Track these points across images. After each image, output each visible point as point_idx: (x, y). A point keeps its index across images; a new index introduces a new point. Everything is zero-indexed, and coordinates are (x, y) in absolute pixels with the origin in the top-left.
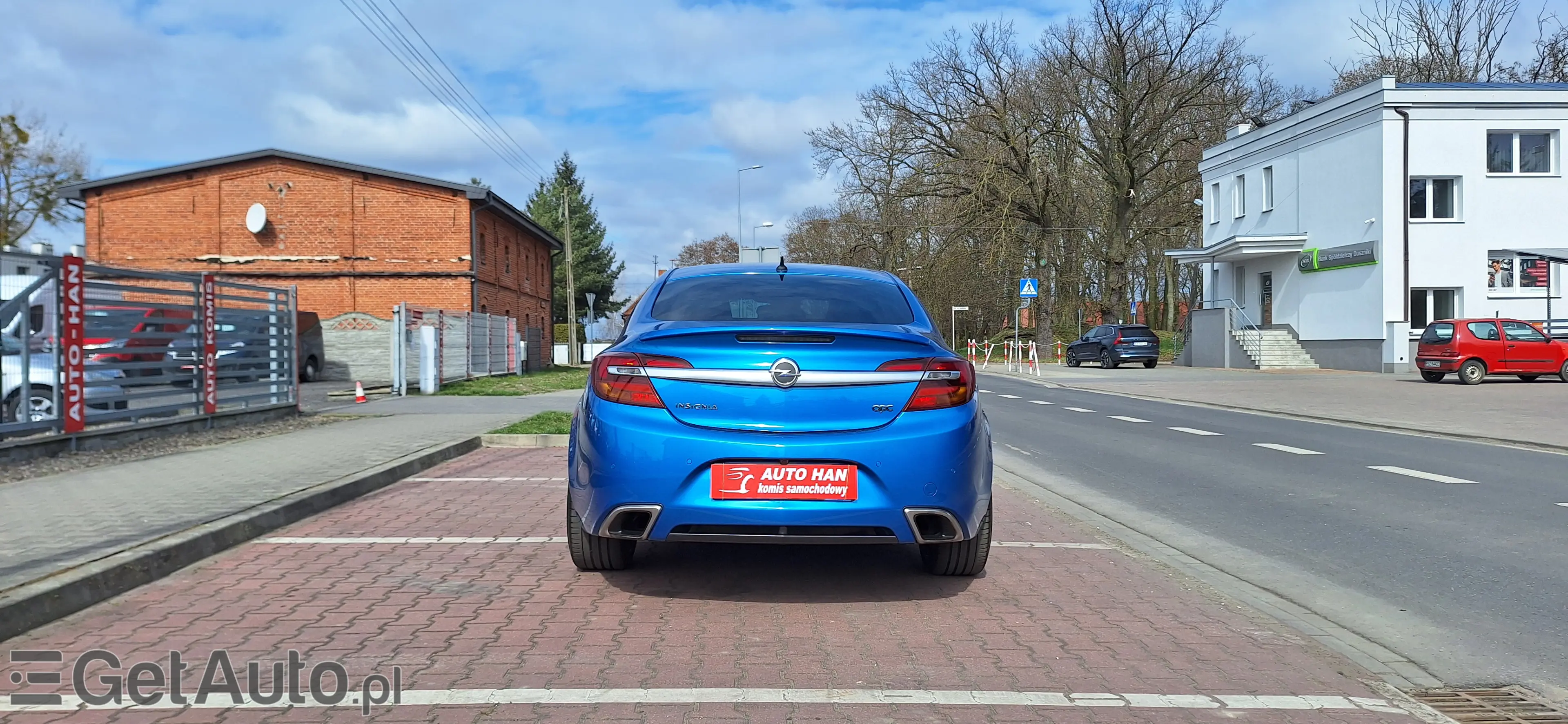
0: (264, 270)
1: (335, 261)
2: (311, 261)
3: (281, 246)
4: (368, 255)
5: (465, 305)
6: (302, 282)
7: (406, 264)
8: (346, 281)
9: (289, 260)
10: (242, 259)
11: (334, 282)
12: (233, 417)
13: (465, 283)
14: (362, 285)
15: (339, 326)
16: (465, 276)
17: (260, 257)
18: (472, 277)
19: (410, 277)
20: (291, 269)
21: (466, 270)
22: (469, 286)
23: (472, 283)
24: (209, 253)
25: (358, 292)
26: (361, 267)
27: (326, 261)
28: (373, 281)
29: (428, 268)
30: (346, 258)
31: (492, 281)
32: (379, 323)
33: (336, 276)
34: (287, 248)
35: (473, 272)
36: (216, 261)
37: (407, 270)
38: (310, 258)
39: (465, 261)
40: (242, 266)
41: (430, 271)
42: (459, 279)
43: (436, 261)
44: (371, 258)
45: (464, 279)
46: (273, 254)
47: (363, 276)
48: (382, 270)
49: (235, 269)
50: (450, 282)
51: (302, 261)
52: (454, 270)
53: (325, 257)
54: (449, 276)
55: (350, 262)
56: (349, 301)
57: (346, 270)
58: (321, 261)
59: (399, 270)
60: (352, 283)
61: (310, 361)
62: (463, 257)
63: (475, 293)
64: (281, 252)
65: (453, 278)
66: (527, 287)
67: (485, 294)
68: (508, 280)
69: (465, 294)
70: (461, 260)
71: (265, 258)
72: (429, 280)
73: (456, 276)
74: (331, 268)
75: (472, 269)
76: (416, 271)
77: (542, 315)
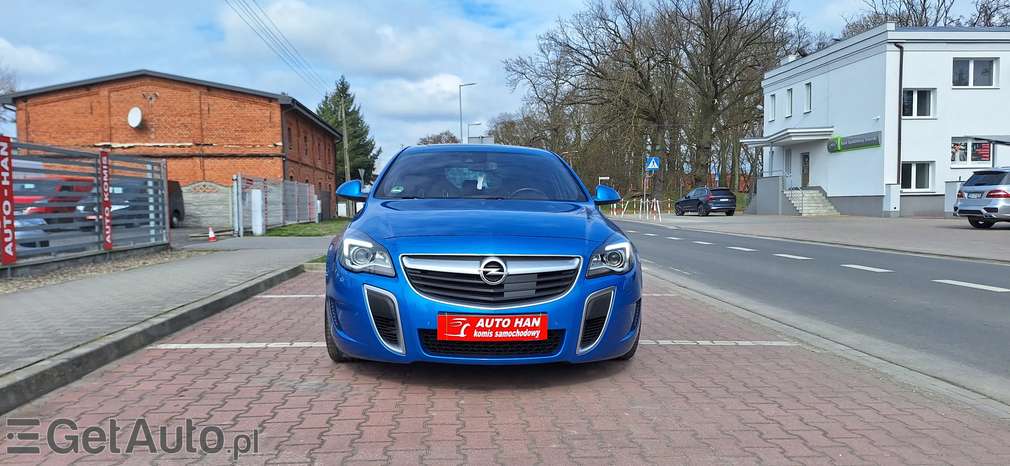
0: (143, 153)
1: (190, 146)
2: (173, 147)
3: (153, 136)
4: (212, 142)
5: (279, 176)
7: (238, 149)
8: (198, 160)
9: (158, 146)
10: (126, 145)
11: (189, 161)
12: (125, 252)
13: (279, 161)
14: (207, 162)
15: (194, 190)
16: (279, 156)
17: (138, 144)
18: (284, 157)
19: (241, 157)
20: (160, 152)
21: (279, 152)
22: (281, 163)
23: (284, 161)
24: (104, 142)
25: (206, 167)
26: (208, 150)
27: (184, 147)
28: (216, 160)
29: (253, 151)
30: (198, 145)
31: (297, 160)
32: (221, 188)
33: (190, 157)
34: (156, 138)
35: (284, 154)
36: (108, 146)
37: (239, 152)
38: (172, 144)
39: (278, 147)
40: (126, 150)
41: (254, 153)
42: (275, 158)
43: (258, 146)
44: (214, 145)
45: (278, 158)
46: (147, 142)
47: (209, 156)
48: (222, 153)
49: (121, 152)
50: (269, 161)
51: (167, 146)
52: (271, 152)
53: (183, 144)
54: (267, 156)
55: (200, 147)
56: (200, 174)
57: (197, 152)
58: (180, 147)
59: (234, 152)
60: (202, 161)
61: (176, 214)
62: (277, 144)
63: (286, 168)
64: (153, 140)
65: (271, 158)
66: (319, 164)
67: (292, 169)
68: (307, 160)
69: (279, 168)
70: (275, 145)
71: (142, 144)
72: (254, 159)
73: (273, 157)
74: (187, 151)
75: (283, 152)
76: (245, 153)
77: (330, 183)
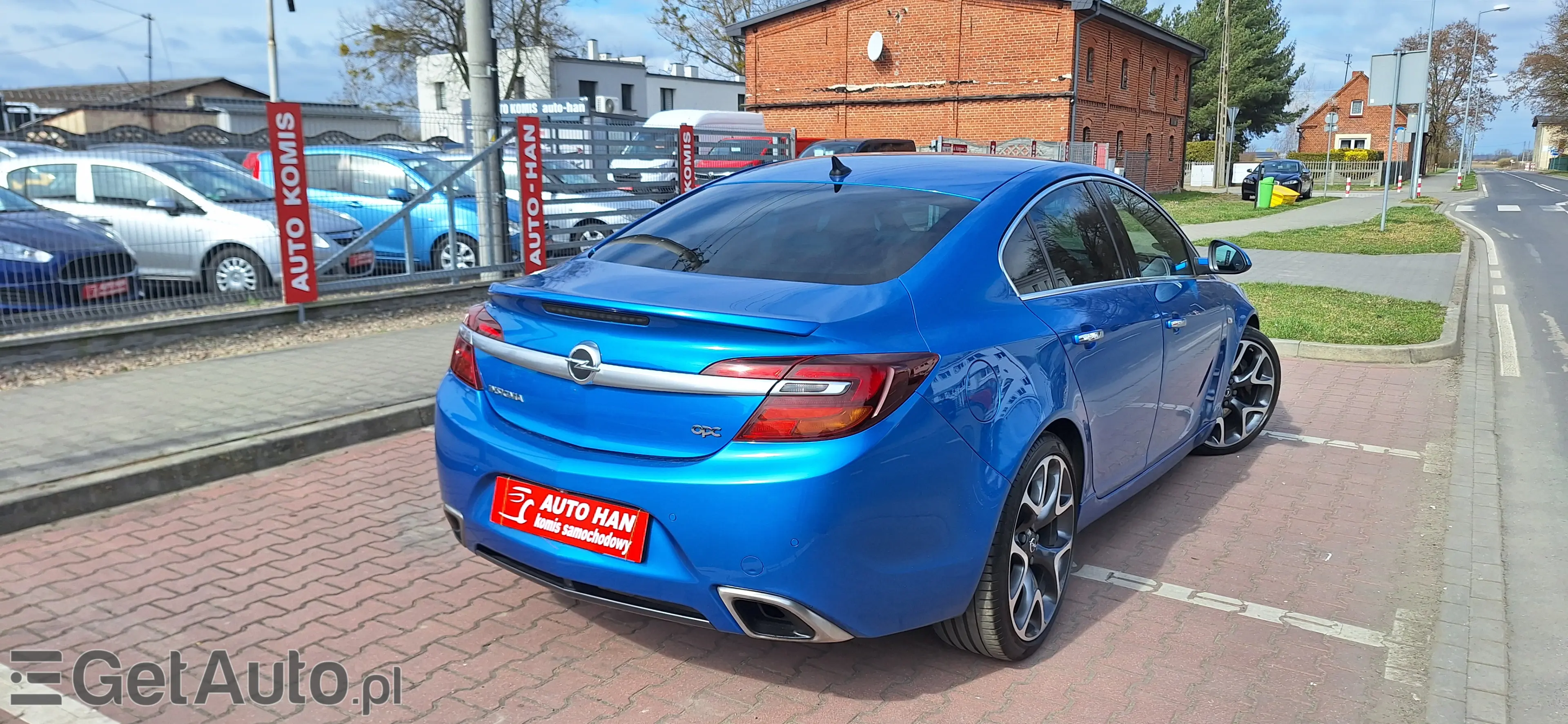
0: (881, 98)
1: (942, 86)
2: (921, 87)
3: (896, 73)
4: (972, 78)
5: (1062, 129)
6: (912, 108)
7: (1005, 87)
8: (950, 106)
9: (902, 87)
10: (863, 88)
11: (941, 107)
13: (1064, 103)
14: (964, 109)
16: (1065, 96)
17: (878, 85)
18: (1071, 97)
19: (1010, 99)
20: (903, 96)
21: (1066, 90)
22: (1067, 108)
23: (1071, 104)
24: (837, 83)
25: (961, 117)
26: (965, 91)
27: (934, 87)
28: (975, 105)
29: (1028, 90)
30: (952, 83)
31: (1100, 99)
33: (942, 101)
34: (901, 75)
35: (1073, 92)
36: (843, 90)
37: (1007, 93)
38: (920, 84)
39: (1065, 80)
40: (863, 95)
41: (1029, 92)
42: (1058, 100)
43: (1036, 81)
44: (975, 82)
45: (1063, 99)
46: (889, 81)
47: (966, 100)
48: (984, 93)
49: (857, 97)
50: (1049, 104)
51: (913, 87)
52: (1053, 91)
53: (933, 83)
54: (1048, 97)
55: (955, 86)
56: (951, 127)
57: (951, 95)
58: (929, 87)
59: (1000, 92)
60: (956, 108)
62: (1064, 76)
63: (1074, 115)
64: (896, 79)
65: (1052, 99)
66: (1152, 103)
67: (1088, 115)
68: (1124, 98)
69: (1063, 116)
70: (1061, 79)
71: (882, 85)
72: (1028, 102)
73: (1055, 97)
74: (937, 94)
75: (1071, 89)
76: (1016, 94)
77: (1172, 133)
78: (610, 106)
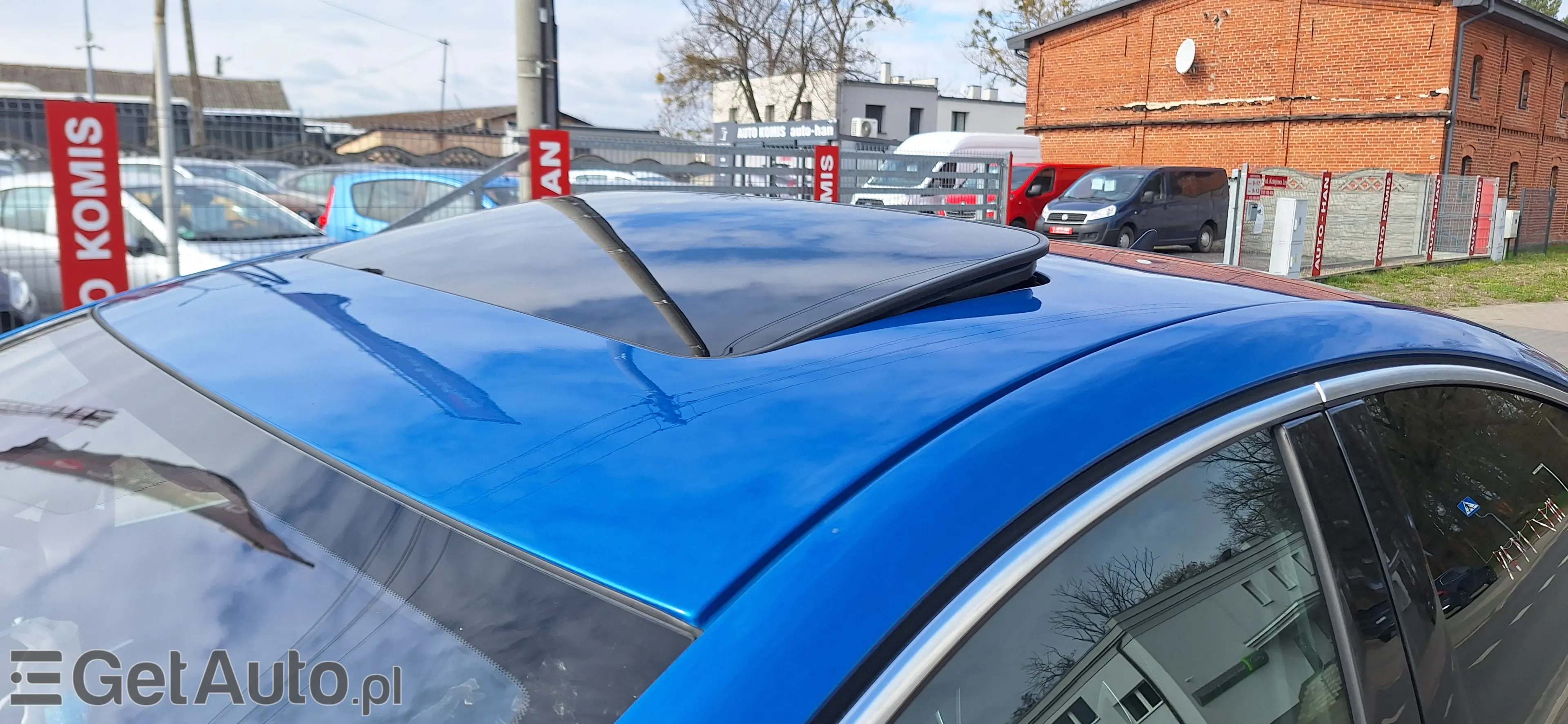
0: (1190, 117)
1: (1270, 103)
2: (1241, 105)
3: (1211, 88)
4: (1310, 93)
5: (1432, 157)
6: (1229, 130)
7: (1356, 104)
8: (1279, 128)
9: (1218, 104)
10: (1168, 106)
11: (1267, 128)
13: (1437, 127)
14: (1297, 130)
16: (1438, 116)
17: (1186, 102)
18: (1447, 117)
19: (1361, 120)
20: (1218, 115)
21: (1440, 108)
22: (1441, 131)
23: (1447, 127)
24: (1136, 101)
25: (1293, 141)
26: (1300, 109)
27: (1260, 104)
28: (1312, 126)
29: (1387, 108)
30: (1283, 99)
31: (1490, 123)
33: (1268, 122)
34: (1216, 90)
35: (1450, 112)
36: (1142, 108)
37: (1358, 111)
38: (1241, 100)
39: (1440, 96)
40: (1167, 114)
41: (1388, 111)
42: (1428, 121)
43: (1398, 97)
44: (1313, 98)
45: (1435, 121)
46: (1201, 97)
47: (1300, 120)
48: (1325, 112)
49: (1159, 117)
50: (1415, 126)
51: (1232, 104)
52: (1421, 110)
53: (1258, 99)
54: (1413, 117)
55: (1287, 103)
56: (1279, 152)
57: (1280, 114)
58: (1253, 104)
59: (1348, 111)
60: (1286, 129)
62: (1437, 91)
63: (1450, 140)
64: (1210, 95)
65: (1420, 120)
66: (1560, 127)
67: (1469, 142)
68: (1521, 120)
69: (1433, 142)
70: (1434, 94)
71: (1192, 102)
72: (1386, 123)
73: (1424, 118)
74: (1263, 112)
75: (1448, 106)
76: (1369, 113)
78: (866, 129)
